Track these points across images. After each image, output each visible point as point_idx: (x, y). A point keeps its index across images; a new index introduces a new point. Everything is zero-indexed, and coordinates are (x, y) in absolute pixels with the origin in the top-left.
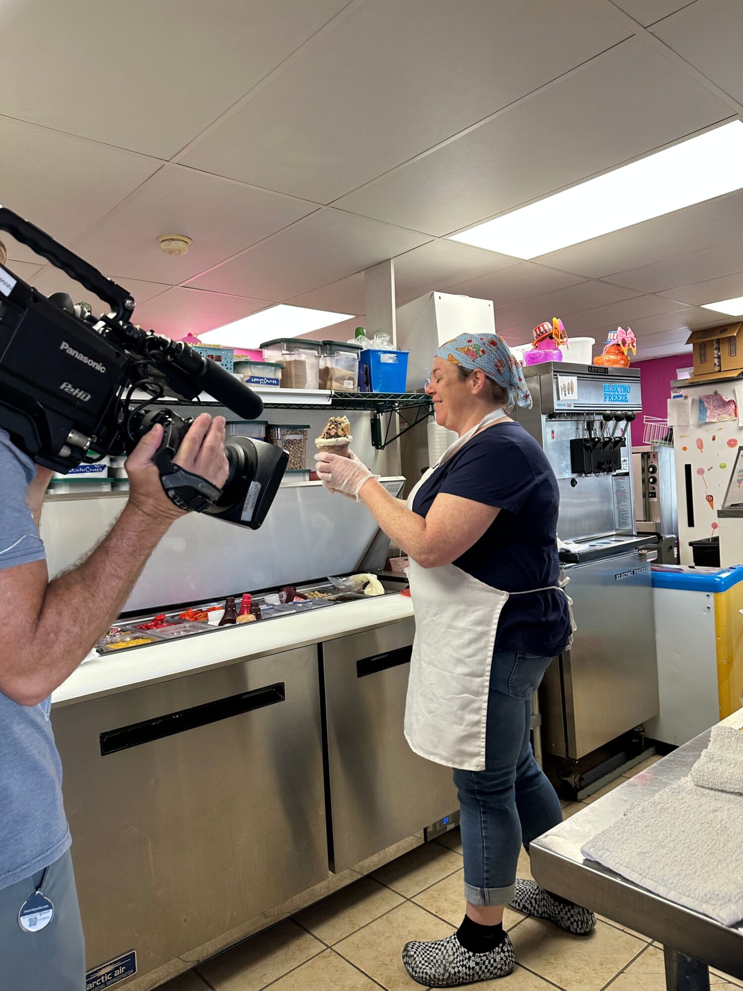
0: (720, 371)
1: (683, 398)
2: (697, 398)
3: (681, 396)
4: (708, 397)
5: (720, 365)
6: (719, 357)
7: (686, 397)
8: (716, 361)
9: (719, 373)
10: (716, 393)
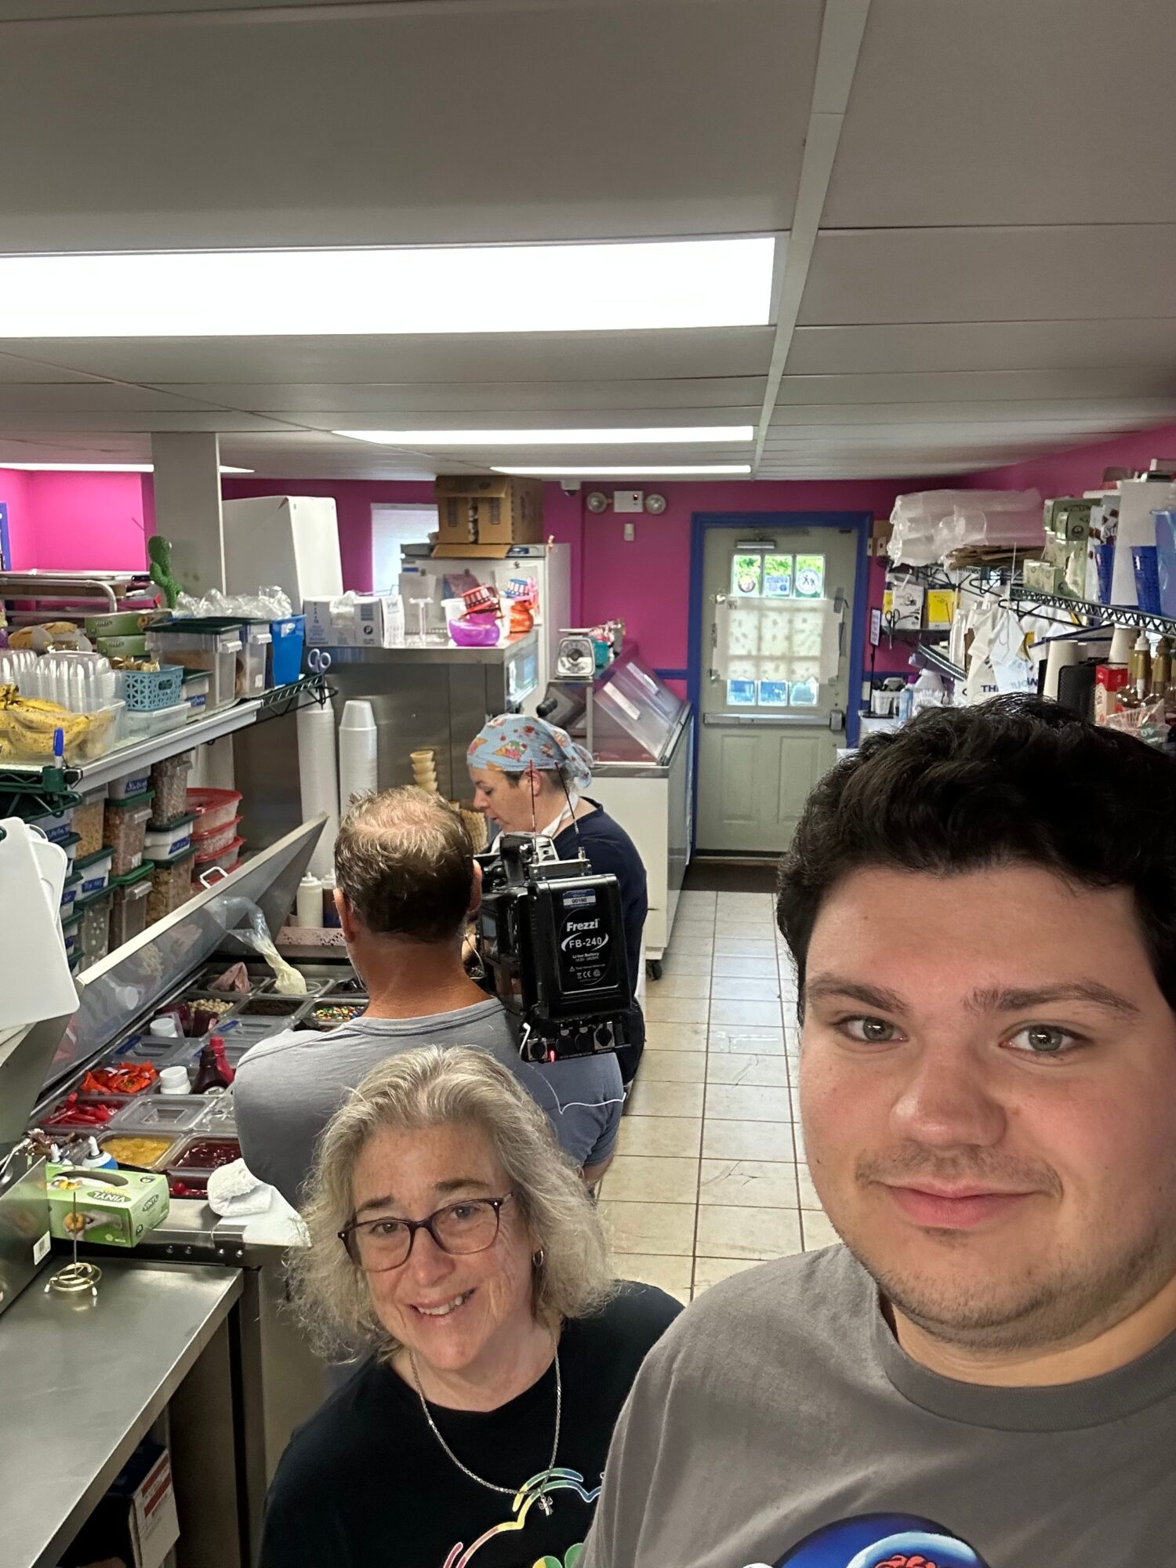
0: (475, 542)
1: (419, 574)
2: (441, 577)
3: (415, 570)
4: (456, 577)
5: (476, 533)
6: (475, 522)
7: (423, 573)
8: (471, 526)
9: (474, 546)
10: (467, 572)
